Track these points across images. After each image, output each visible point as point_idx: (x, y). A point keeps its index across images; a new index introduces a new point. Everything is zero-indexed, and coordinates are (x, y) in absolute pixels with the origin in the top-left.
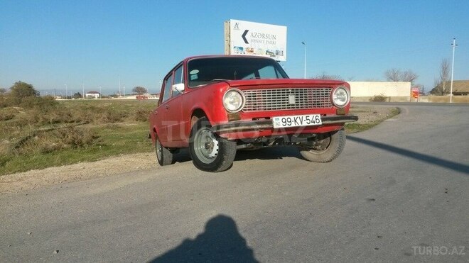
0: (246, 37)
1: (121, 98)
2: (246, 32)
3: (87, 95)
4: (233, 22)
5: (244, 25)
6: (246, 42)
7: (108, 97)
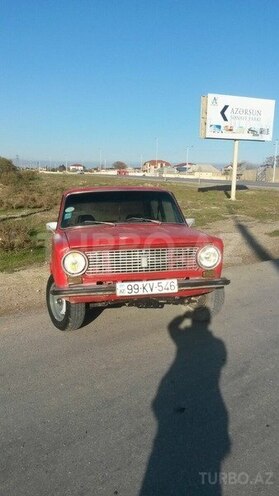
0: (226, 113)
1: (103, 172)
2: (226, 107)
3: (71, 168)
4: (211, 97)
5: (224, 99)
6: (225, 119)
7: (91, 171)
